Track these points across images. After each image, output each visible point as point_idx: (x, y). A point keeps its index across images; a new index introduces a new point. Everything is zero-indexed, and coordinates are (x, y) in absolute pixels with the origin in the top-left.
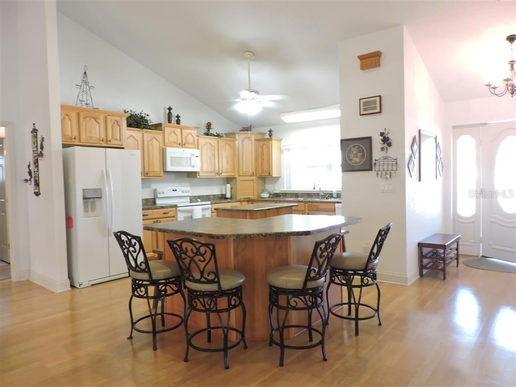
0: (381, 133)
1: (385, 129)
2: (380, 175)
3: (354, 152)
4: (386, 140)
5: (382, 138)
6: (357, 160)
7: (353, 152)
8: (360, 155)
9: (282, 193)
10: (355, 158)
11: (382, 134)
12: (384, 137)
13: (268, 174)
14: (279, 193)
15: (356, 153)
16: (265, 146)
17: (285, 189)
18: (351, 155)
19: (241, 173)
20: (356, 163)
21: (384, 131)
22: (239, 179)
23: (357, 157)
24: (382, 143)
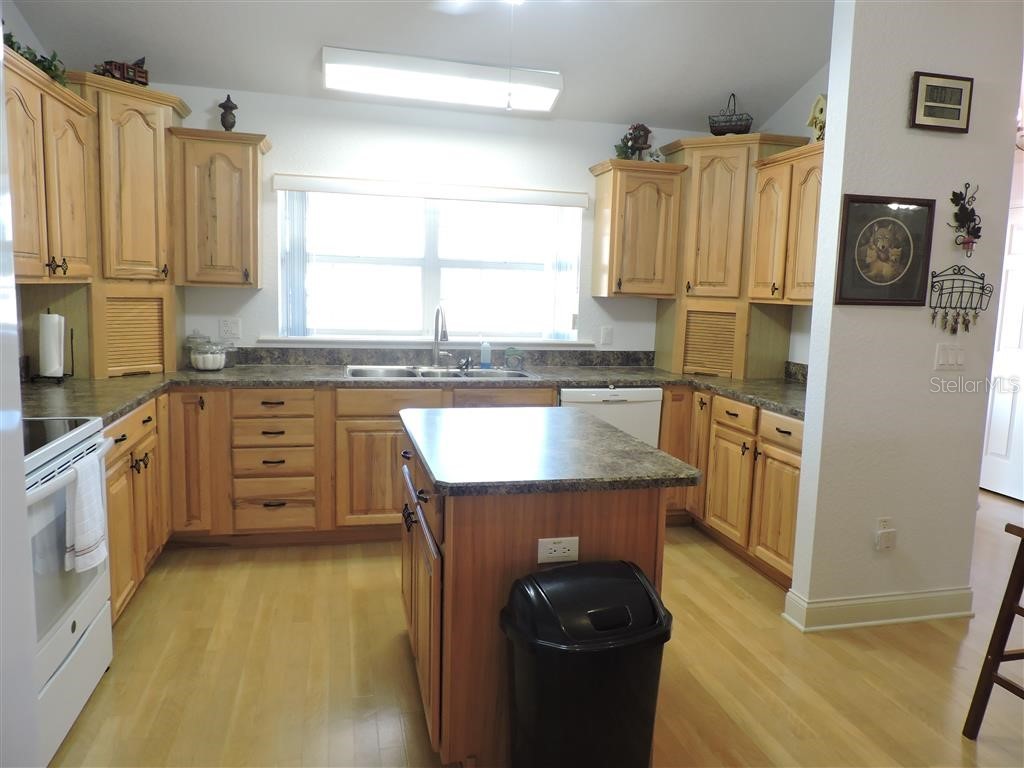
0: (954, 194)
1: (967, 186)
2: (939, 317)
3: (880, 245)
4: (966, 218)
5: (956, 209)
6: (886, 269)
7: (875, 243)
8: (894, 253)
9: (268, 350)
10: (880, 263)
11: (957, 198)
12: (963, 209)
13: (240, 279)
14: (255, 350)
15: (886, 245)
16: (220, 166)
17: (282, 335)
18: (869, 252)
19: (113, 267)
20: (880, 277)
21: (960, 189)
22: (101, 290)
23: (887, 260)
24: (954, 223)
